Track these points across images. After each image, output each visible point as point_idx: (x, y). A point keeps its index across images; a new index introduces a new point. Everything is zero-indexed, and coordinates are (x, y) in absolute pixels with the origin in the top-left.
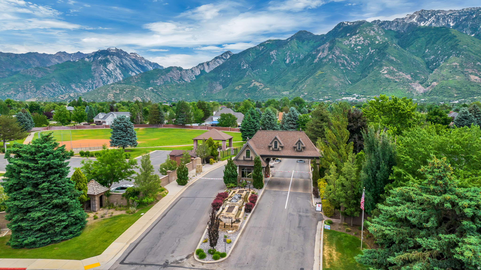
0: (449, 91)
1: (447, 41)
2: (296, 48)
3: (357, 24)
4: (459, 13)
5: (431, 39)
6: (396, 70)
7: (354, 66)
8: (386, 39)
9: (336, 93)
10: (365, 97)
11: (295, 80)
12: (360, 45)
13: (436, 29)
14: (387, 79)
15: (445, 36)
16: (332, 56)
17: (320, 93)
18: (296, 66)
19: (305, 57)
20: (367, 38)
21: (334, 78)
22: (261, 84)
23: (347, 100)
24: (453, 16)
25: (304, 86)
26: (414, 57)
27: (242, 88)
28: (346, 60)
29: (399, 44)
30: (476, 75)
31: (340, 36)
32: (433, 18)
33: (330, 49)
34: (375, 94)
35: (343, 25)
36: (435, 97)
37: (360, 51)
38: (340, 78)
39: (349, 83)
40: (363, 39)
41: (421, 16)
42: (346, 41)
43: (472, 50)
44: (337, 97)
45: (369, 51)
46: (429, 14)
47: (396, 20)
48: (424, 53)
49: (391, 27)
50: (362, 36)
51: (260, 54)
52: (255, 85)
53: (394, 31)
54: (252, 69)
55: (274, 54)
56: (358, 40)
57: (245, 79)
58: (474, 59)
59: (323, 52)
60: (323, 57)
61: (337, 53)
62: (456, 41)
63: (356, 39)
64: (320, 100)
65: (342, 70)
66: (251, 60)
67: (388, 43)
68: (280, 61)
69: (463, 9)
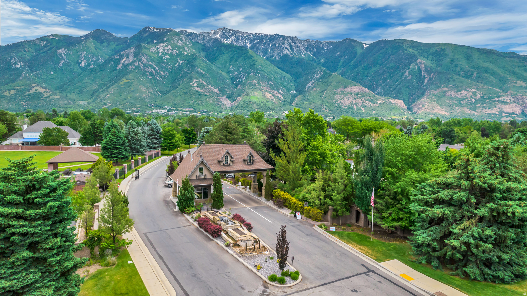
0: (251, 106)
1: (246, 60)
2: (94, 49)
3: (164, 31)
4: (254, 36)
5: (233, 57)
6: (205, 84)
7: (163, 76)
8: (194, 51)
9: (145, 104)
10: (177, 110)
11: (94, 88)
12: (168, 54)
13: (237, 47)
14: (197, 91)
15: (245, 55)
16: (139, 64)
17: (127, 104)
18: (95, 71)
19: (105, 61)
20: (175, 47)
21: (142, 88)
22: (47, 90)
23: (158, 112)
24: (249, 38)
25: (107, 95)
26: (221, 72)
27: (16, 95)
28: (154, 69)
29: (206, 58)
30: (270, 93)
31: (146, 42)
32: (233, 37)
33: (136, 55)
34: (186, 107)
35: (148, 30)
36: (241, 111)
37: (168, 60)
38: (148, 88)
39: (159, 94)
40: (171, 48)
41: (224, 34)
42: (154, 48)
43: (265, 70)
44: (147, 109)
45: (178, 61)
46: (230, 32)
47: (202, 33)
48: (229, 69)
49: (198, 39)
50: (170, 45)
51: (41, 52)
52: (37, 91)
53: (201, 44)
54: (31, 70)
55: (64, 54)
56: (166, 48)
57: (20, 83)
58: (267, 79)
59: (128, 57)
60: (128, 64)
61: (144, 60)
62: (253, 60)
63: (164, 48)
64: (127, 112)
65: (151, 79)
66: (28, 57)
67: (196, 56)
68: (72, 63)
69: (256, 34)
